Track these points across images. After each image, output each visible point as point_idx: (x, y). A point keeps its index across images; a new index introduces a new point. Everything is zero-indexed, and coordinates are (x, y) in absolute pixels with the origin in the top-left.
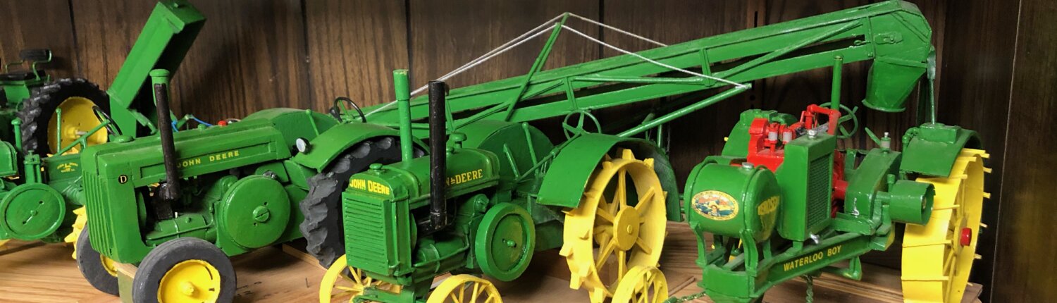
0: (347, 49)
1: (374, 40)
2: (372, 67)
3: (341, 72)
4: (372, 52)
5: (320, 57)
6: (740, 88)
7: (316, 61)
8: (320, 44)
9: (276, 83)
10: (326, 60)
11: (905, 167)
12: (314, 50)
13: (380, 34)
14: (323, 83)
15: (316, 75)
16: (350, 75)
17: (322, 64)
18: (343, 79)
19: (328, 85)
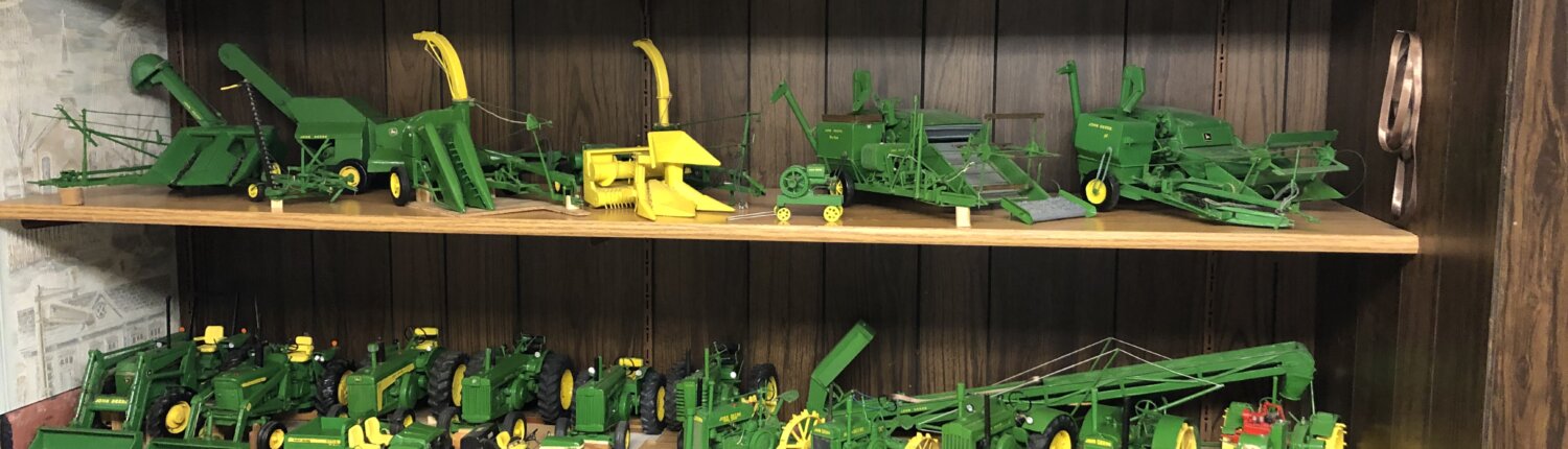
0: (946, 346)
1: (965, 341)
2: (962, 358)
3: (940, 362)
4: (963, 349)
5: (927, 352)
6: (1218, 386)
7: (924, 354)
8: (928, 345)
9: (894, 366)
10: (931, 353)
11: (1313, 432)
12: (923, 348)
13: (969, 339)
14: (927, 368)
15: (923, 363)
16: (946, 363)
17: (928, 357)
18: (941, 365)
19: (931, 368)
